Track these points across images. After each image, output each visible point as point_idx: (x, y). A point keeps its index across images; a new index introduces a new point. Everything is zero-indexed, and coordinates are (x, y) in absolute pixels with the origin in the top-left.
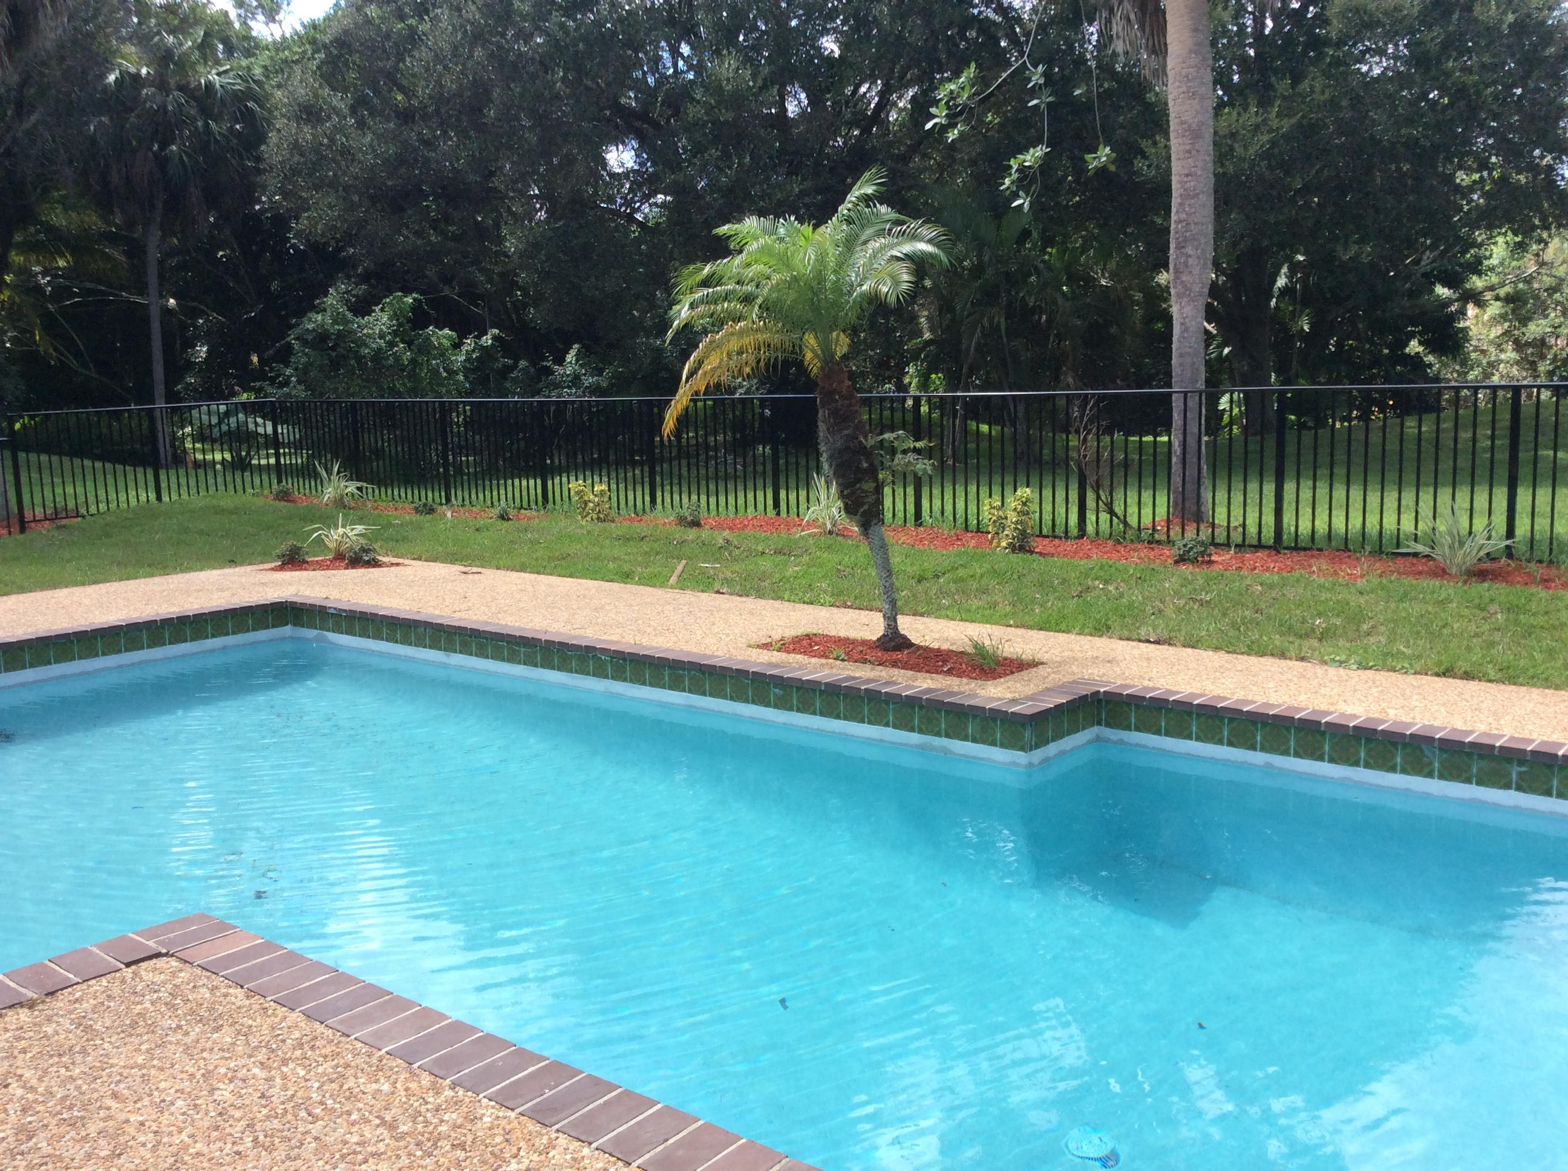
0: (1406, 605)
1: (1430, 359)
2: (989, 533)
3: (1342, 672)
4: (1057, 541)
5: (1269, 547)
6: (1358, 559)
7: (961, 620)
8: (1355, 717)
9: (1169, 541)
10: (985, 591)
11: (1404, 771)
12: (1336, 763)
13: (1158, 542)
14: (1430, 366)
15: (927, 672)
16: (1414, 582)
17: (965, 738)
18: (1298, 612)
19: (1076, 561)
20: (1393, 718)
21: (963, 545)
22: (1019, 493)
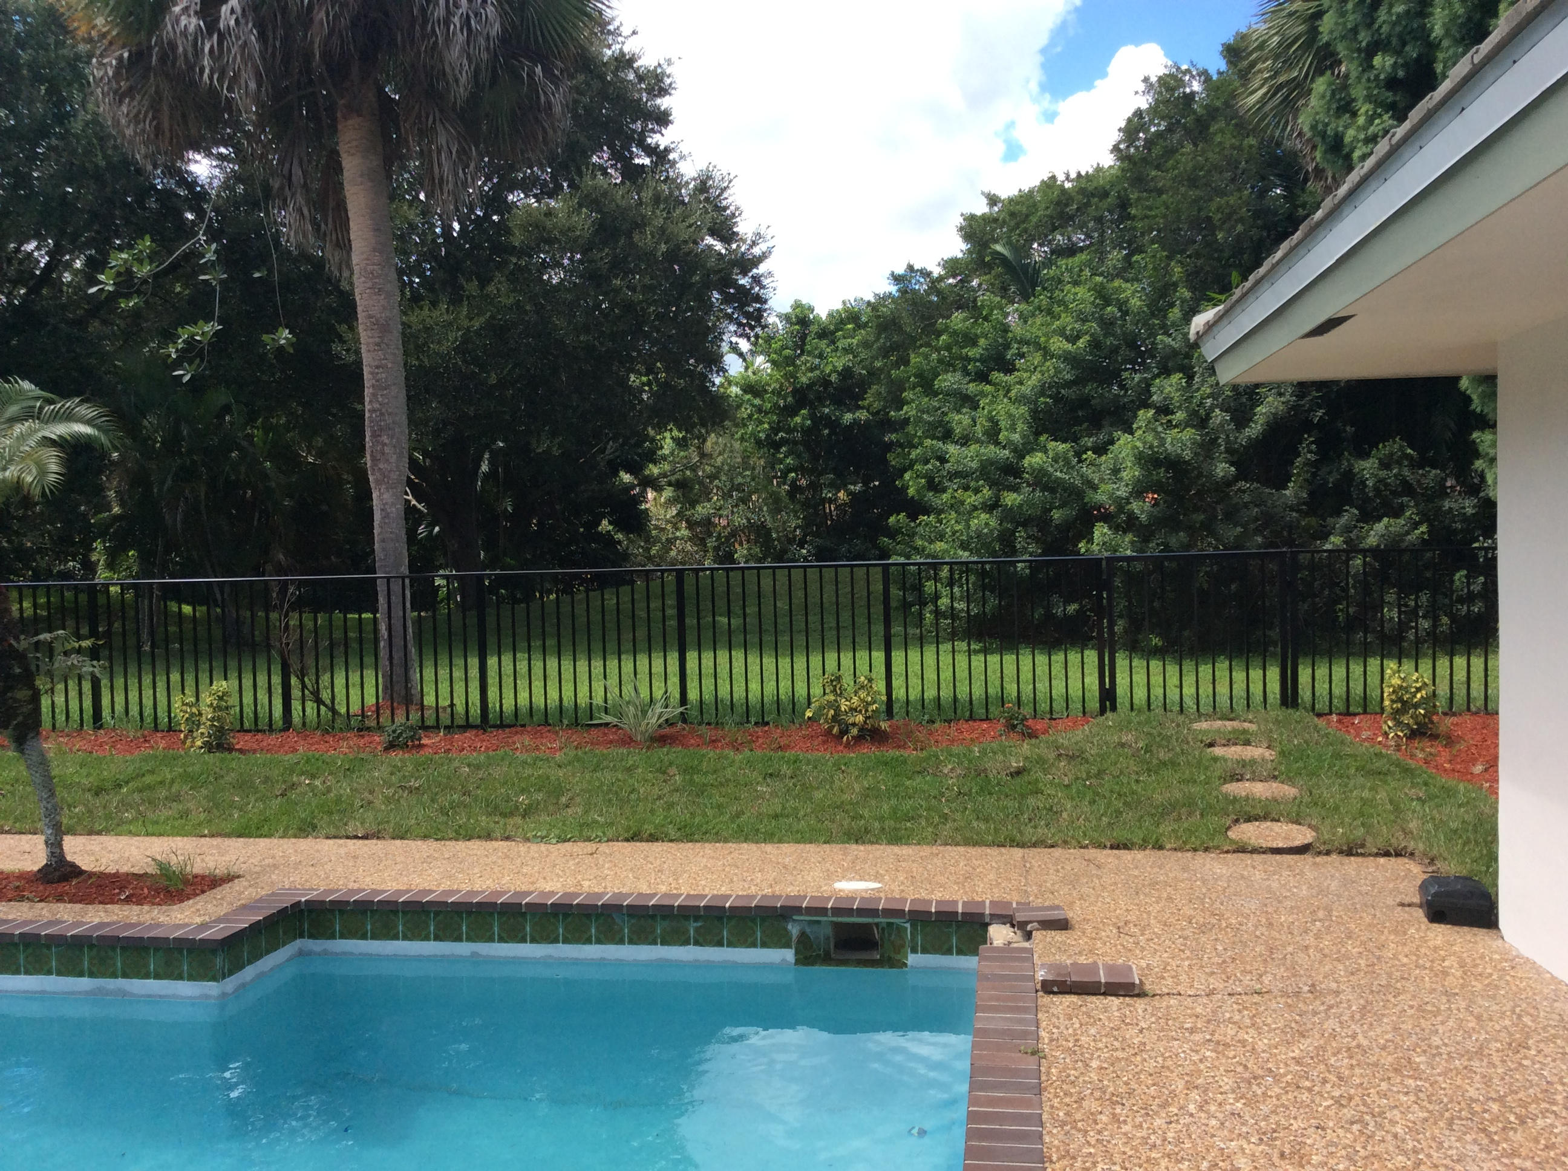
0: (599, 774)
1: (619, 536)
2: (181, 731)
3: (543, 847)
4: (260, 736)
5: (476, 727)
6: (557, 733)
7: (148, 835)
8: (553, 893)
9: (380, 727)
10: (176, 798)
11: (599, 942)
12: (538, 943)
13: (368, 729)
14: (620, 542)
15: (101, 903)
16: (605, 751)
17: (147, 976)
18: (503, 790)
19: (279, 756)
20: (587, 890)
21: (152, 747)
22: (214, 687)
